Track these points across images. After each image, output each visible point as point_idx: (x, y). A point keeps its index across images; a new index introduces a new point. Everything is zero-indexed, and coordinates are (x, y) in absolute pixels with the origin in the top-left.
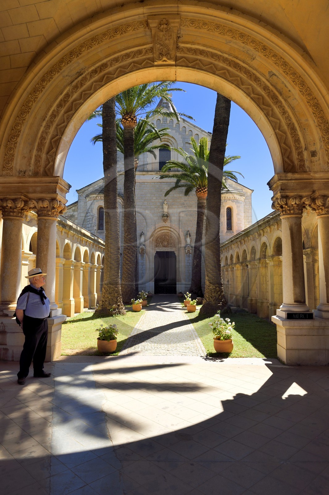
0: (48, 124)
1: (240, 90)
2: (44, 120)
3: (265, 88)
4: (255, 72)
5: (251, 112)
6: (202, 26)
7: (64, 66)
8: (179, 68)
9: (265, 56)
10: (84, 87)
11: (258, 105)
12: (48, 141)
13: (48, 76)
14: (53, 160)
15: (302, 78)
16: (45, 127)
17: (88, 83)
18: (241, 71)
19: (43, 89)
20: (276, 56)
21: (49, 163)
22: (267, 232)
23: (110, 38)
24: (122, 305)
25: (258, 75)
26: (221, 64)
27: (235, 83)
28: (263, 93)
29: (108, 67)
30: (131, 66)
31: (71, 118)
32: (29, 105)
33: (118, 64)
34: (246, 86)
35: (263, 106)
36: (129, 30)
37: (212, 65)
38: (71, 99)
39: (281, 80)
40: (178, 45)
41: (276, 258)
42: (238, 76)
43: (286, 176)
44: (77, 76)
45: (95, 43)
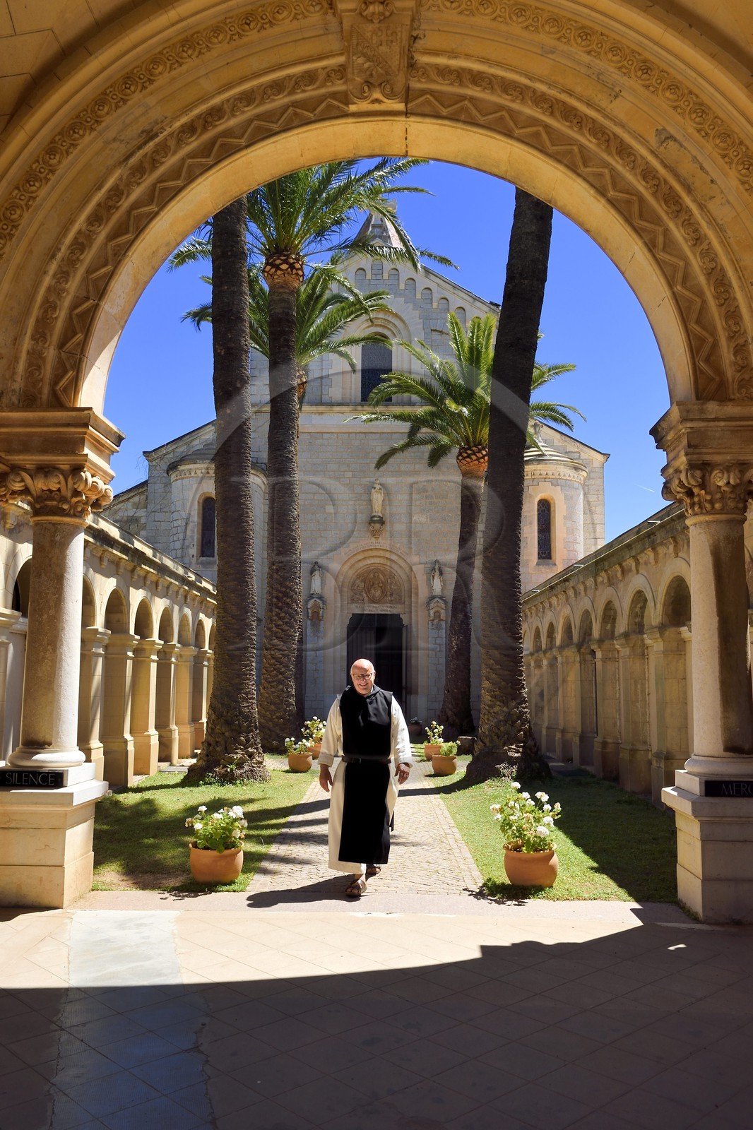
0: (64, 270)
1: (579, 180)
2: (53, 256)
3: (648, 174)
4: (618, 130)
5: (607, 239)
6: (477, 9)
7: (108, 113)
8: (414, 122)
9: (647, 87)
10: (161, 170)
11: (628, 220)
12: (61, 315)
13: (65, 141)
14: (75, 365)
15: (746, 146)
16: (54, 275)
17: (171, 161)
18: (581, 128)
19: (51, 174)
20: (677, 87)
21: (66, 372)
22: (646, 563)
23: (231, 39)
24: (259, 753)
25: (628, 139)
26: (529, 110)
27: (565, 162)
28: (641, 187)
29: (226, 117)
30: (286, 115)
31: (126, 252)
32: (13, 217)
33: (251, 110)
34: (595, 169)
35: (642, 223)
36: (283, 19)
37: (504, 113)
38: (125, 204)
39: (689, 152)
40: (412, 58)
41: (670, 632)
42: (572, 142)
43: (702, 409)
44: (141, 140)
45: (190, 52)
